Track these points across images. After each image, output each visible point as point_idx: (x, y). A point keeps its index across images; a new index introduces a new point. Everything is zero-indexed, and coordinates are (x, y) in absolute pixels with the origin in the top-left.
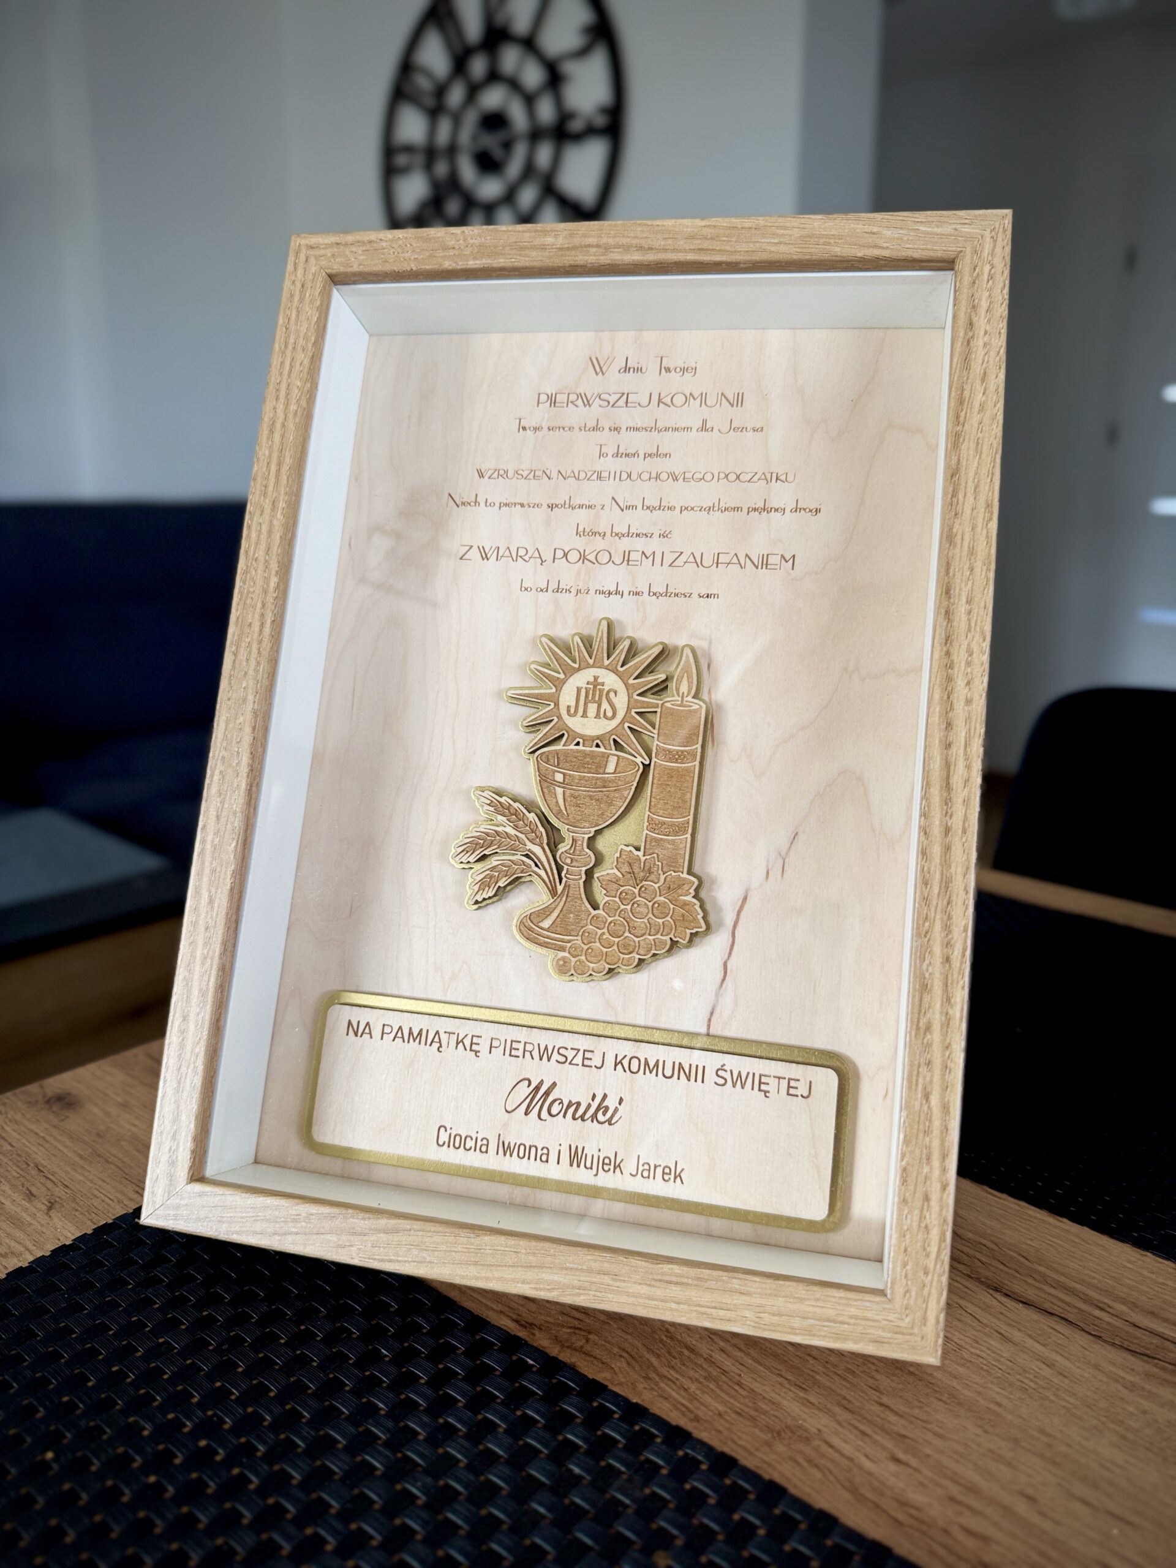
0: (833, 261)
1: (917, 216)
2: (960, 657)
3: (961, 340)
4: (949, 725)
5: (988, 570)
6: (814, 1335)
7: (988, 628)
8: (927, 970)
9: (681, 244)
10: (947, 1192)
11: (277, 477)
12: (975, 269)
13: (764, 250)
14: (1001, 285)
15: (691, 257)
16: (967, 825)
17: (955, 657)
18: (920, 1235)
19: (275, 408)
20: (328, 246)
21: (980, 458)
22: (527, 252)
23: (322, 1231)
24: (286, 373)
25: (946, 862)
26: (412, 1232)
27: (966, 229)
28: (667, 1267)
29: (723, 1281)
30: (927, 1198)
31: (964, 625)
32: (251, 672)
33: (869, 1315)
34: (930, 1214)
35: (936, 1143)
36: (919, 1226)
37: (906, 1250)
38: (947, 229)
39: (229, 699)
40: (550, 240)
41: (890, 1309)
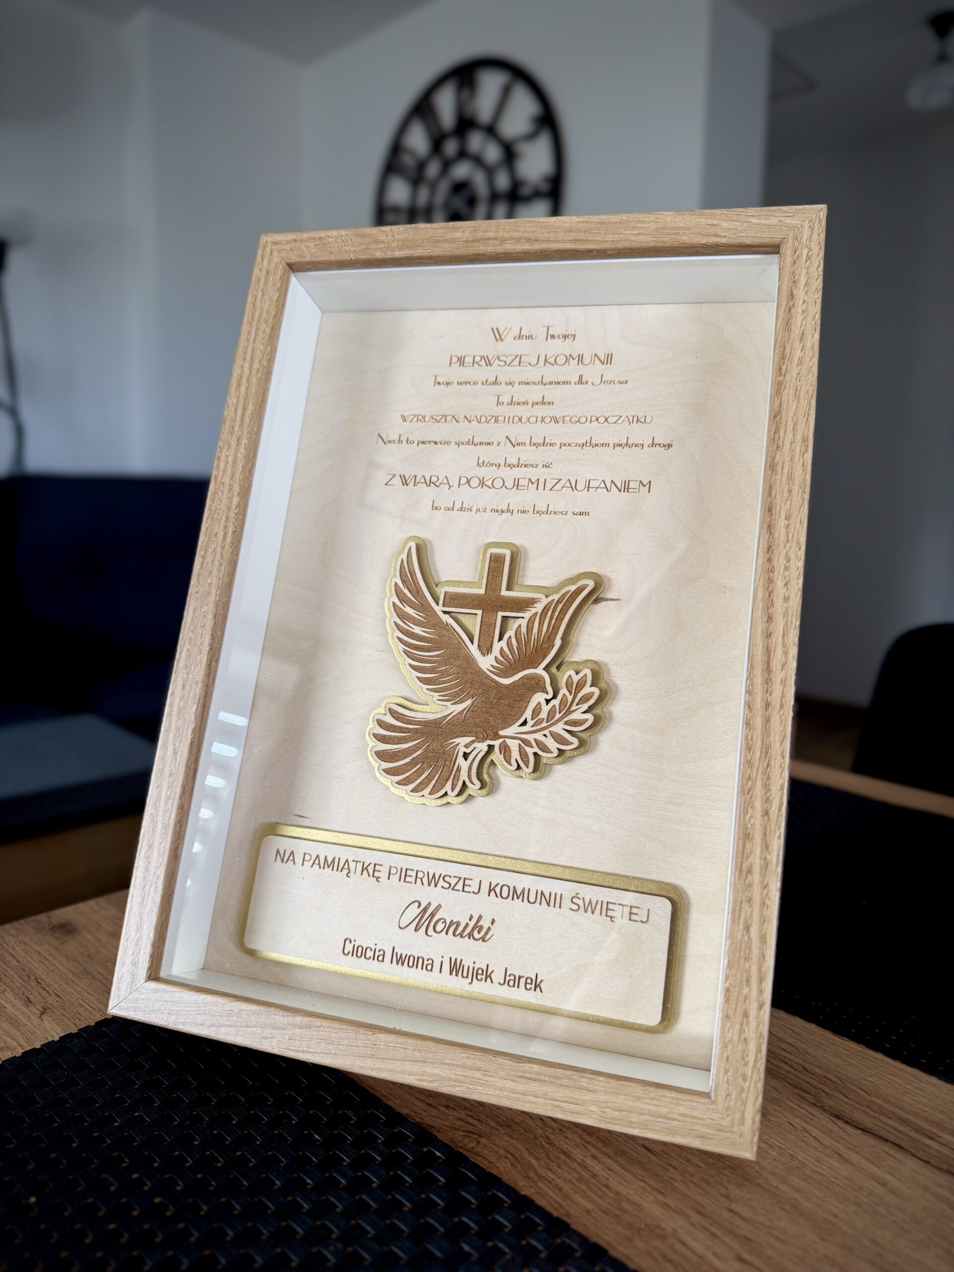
0: (682, 247)
1: (750, 211)
2: (779, 563)
3: (783, 308)
4: (770, 619)
5: (804, 492)
6: (649, 1130)
7: (803, 539)
8: (750, 822)
9: (561, 236)
10: (763, 1010)
11: (242, 420)
12: (795, 252)
13: (626, 240)
14: (817, 264)
15: (568, 246)
16: (784, 701)
17: (775, 563)
18: (740, 1046)
19: (242, 366)
20: (288, 242)
21: (798, 401)
22: (440, 244)
23: (250, 1024)
24: (252, 339)
25: (766, 732)
26: (321, 1029)
27: (789, 221)
28: (527, 1066)
29: (574, 1079)
30: (746, 1015)
31: (783, 537)
32: (215, 571)
33: (696, 1113)
34: (749, 1029)
35: (754, 969)
36: (739, 1038)
37: (727, 1059)
38: (774, 221)
39: (197, 593)
40: (458, 235)
41: (713, 1109)
